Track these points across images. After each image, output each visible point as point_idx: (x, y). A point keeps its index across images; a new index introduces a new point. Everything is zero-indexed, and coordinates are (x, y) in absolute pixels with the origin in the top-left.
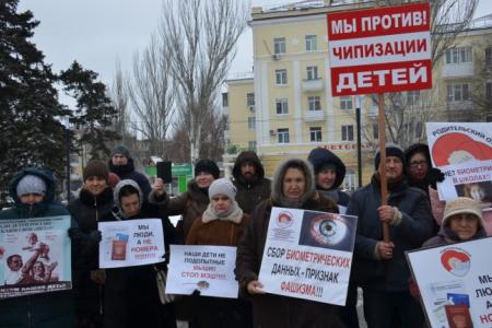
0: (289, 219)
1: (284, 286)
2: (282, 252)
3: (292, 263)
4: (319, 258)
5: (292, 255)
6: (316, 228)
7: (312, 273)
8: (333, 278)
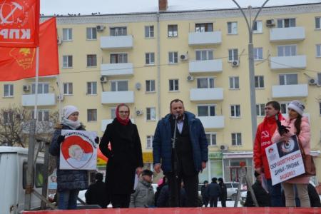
0: (272, 150)
1: (281, 178)
2: (275, 164)
3: (281, 167)
4: (289, 159)
5: (279, 164)
6: (283, 147)
7: (289, 166)
8: (297, 164)
